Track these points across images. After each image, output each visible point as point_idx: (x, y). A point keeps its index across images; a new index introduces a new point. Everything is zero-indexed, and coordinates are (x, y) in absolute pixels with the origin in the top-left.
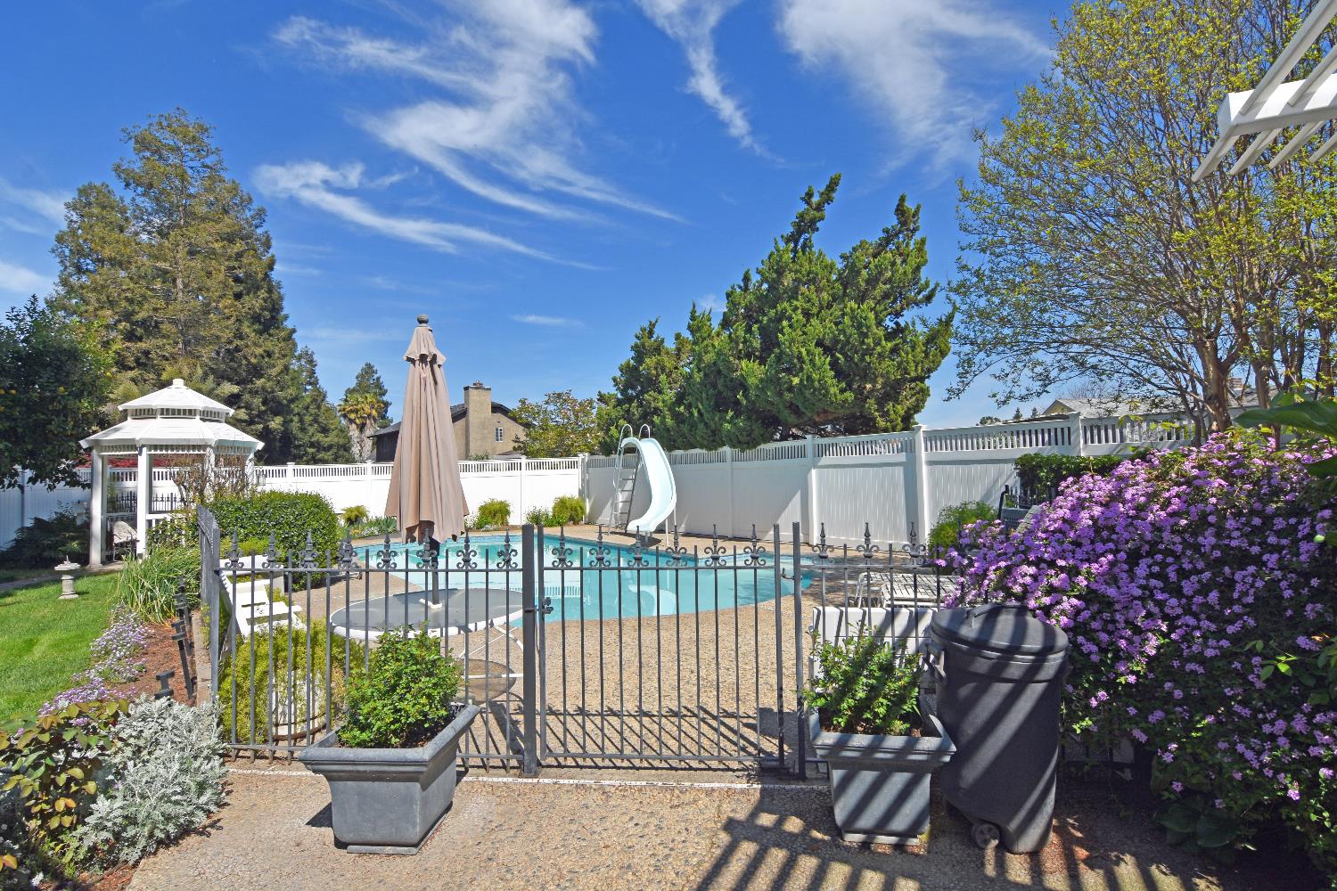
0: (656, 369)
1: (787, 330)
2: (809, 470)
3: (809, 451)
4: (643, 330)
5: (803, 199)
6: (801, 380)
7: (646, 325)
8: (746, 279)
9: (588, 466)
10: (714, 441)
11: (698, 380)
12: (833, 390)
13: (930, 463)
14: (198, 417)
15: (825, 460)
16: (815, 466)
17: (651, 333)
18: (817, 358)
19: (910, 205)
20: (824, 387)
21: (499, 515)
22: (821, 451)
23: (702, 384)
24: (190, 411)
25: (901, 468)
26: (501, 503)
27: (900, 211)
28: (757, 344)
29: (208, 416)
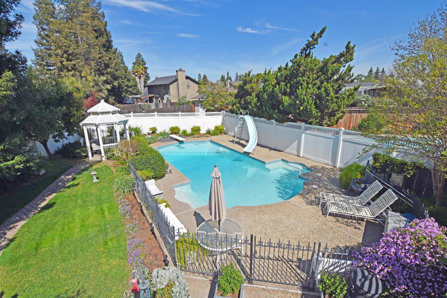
0: (250, 89)
1: (300, 90)
2: (302, 134)
3: (303, 128)
4: (246, 74)
5: (311, 36)
6: (303, 108)
7: (247, 72)
8: (287, 65)
9: (224, 116)
10: (270, 118)
11: (266, 98)
12: (314, 112)
13: (344, 141)
14: (111, 113)
15: (308, 132)
16: (304, 133)
17: (249, 75)
18: (310, 101)
19: (351, 45)
20: (311, 111)
21: (197, 131)
22: (306, 129)
23: (268, 99)
24: (108, 112)
25: (332, 140)
26: (198, 127)
27: (347, 47)
28: (288, 90)
29: (114, 113)
